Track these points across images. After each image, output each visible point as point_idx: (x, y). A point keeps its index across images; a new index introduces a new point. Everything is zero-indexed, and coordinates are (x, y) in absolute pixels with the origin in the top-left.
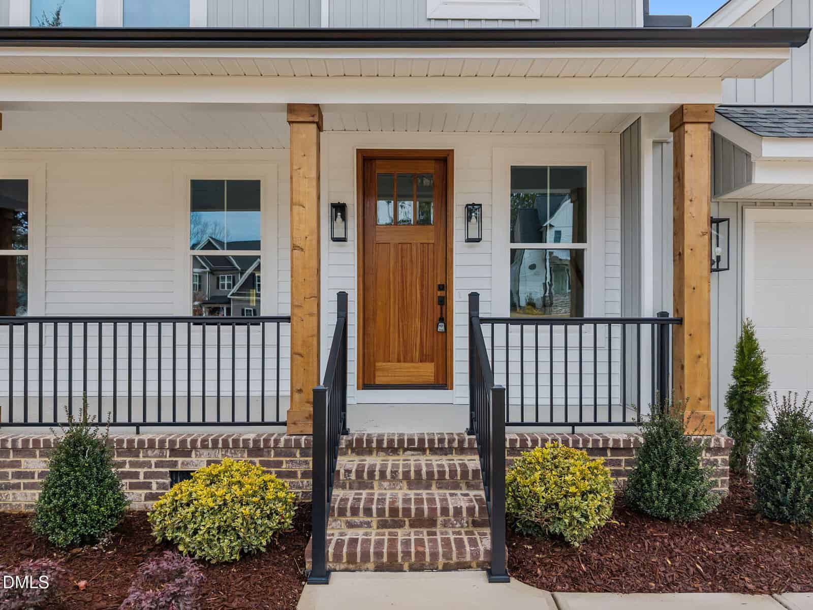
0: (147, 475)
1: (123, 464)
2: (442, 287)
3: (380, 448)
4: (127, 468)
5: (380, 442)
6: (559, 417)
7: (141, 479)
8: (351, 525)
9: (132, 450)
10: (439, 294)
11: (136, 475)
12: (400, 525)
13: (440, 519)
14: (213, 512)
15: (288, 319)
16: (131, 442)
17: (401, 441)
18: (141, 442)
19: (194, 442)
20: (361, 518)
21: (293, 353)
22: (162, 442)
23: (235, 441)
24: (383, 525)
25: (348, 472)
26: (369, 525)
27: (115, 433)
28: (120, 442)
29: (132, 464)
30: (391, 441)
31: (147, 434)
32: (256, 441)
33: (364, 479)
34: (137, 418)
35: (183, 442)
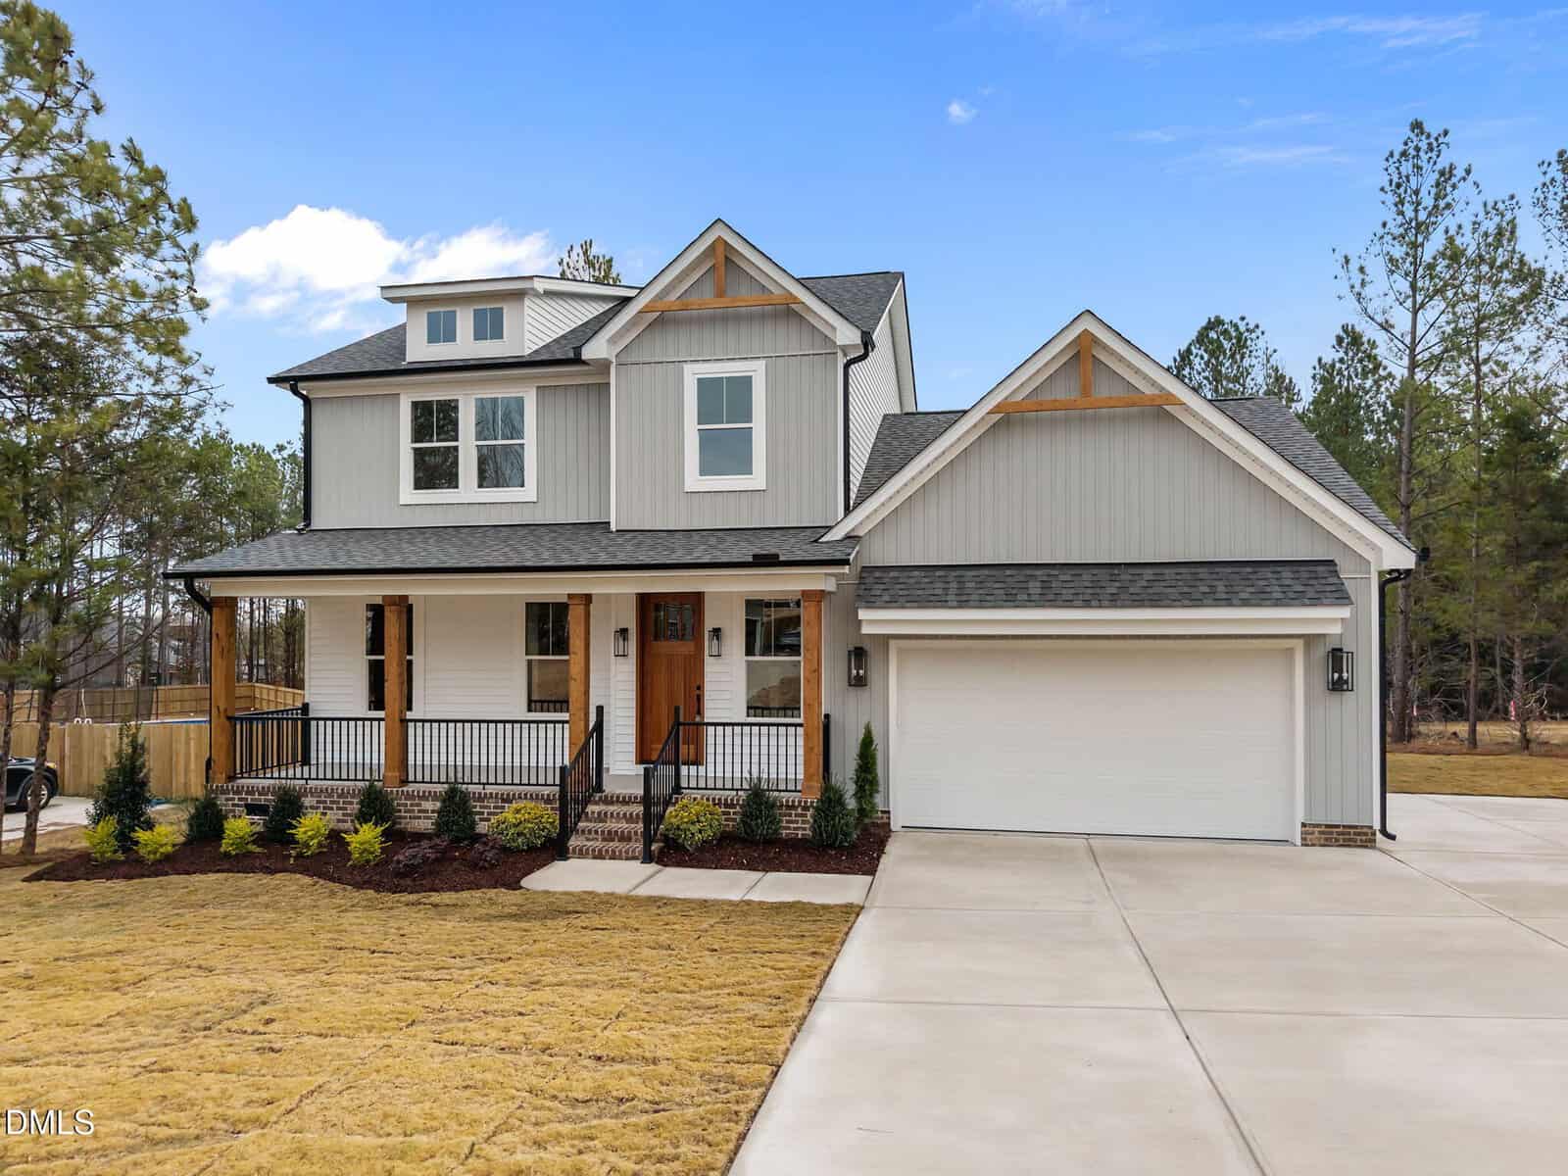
0: (489, 814)
1: (475, 807)
2: (699, 688)
3: (618, 801)
4: (478, 809)
5: (618, 797)
6: (728, 785)
7: (485, 816)
8: (588, 840)
9: (481, 798)
10: (698, 692)
11: (483, 813)
12: (613, 840)
13: (634, 838)
14: (516, 826)
15: (567, 722)
16: (480, 794)
17: (630, 797)
18: (485, 794)
19: (514, 795)
20: (593, 835)
21: (570, 744)
22: (497, 794)
23: (537, 795)
24: (604, 840)
25: (593, 813)
26: (597, 839)
27: (471, 788)
28: (474, 793)
29: (481, 807)
30: (624, 798)
31: (490, 789)
32: (548, 795)
33: (602, 818)
34: (484, 780)
35: (508, 795)
